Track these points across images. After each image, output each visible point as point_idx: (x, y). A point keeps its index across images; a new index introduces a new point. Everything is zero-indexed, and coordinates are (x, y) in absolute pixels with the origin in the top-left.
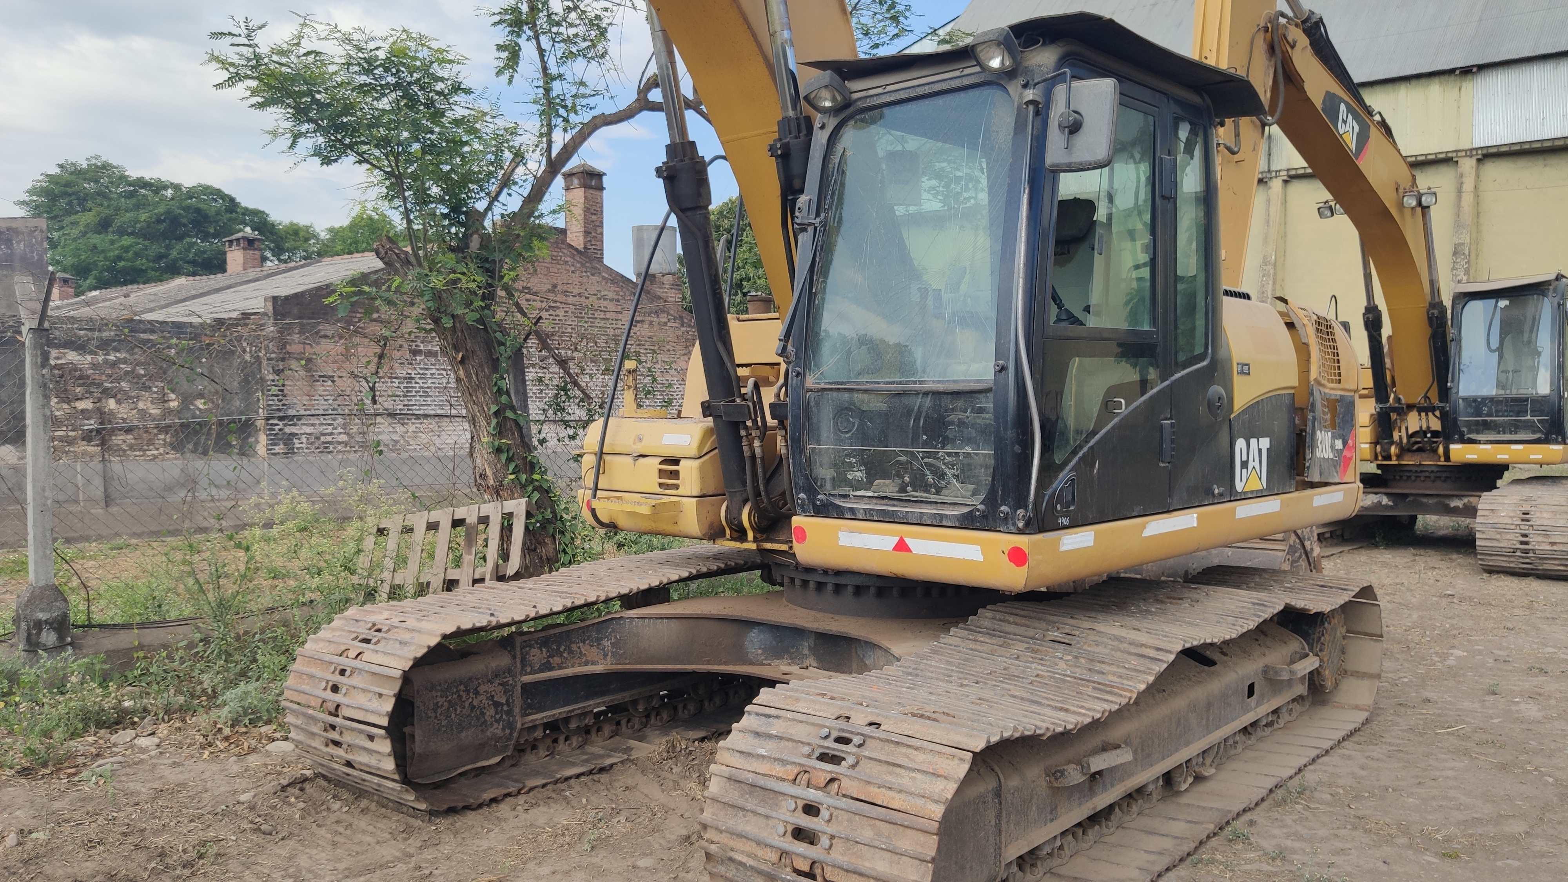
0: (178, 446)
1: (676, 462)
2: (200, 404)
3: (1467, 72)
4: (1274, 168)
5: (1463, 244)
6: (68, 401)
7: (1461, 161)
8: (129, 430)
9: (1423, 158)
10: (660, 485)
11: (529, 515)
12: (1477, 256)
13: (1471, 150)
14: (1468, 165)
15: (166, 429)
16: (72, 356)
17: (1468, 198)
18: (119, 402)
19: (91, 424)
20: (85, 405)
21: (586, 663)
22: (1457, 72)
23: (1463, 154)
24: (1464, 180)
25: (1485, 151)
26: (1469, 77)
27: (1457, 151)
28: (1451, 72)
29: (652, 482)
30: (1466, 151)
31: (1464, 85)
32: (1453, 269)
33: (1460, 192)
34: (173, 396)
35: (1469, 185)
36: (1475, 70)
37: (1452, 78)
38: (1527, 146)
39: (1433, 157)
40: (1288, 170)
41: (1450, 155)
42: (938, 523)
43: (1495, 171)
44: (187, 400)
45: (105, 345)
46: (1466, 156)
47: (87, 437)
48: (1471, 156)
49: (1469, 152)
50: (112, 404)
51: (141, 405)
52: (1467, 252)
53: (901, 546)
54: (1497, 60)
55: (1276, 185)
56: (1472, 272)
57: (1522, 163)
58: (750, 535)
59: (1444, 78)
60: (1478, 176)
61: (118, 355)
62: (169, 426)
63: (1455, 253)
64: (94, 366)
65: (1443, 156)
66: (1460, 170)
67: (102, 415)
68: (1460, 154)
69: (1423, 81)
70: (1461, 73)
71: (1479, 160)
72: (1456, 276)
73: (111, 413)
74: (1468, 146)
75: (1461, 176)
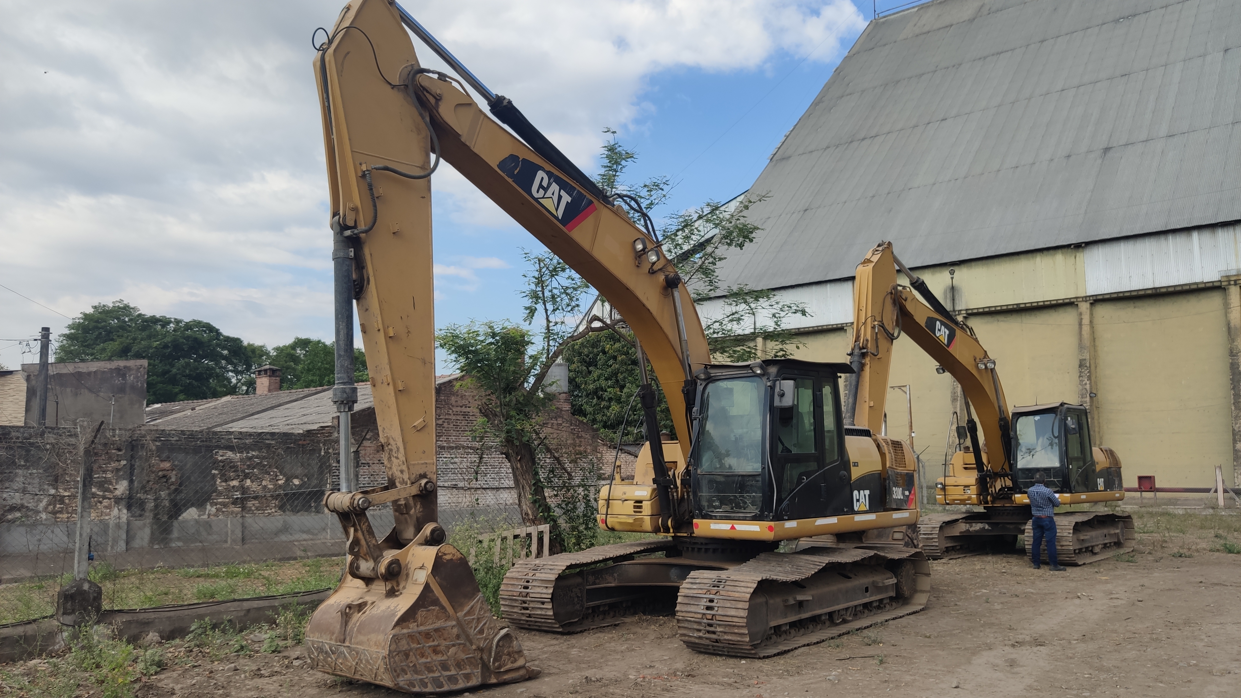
0: (282, 508)
1: (641, 502)
2: (296, 482)
3: (1079, 246)
4: (957, 308)
5: (1085, 359)
6: (226, 481)
7: (1080, 304)
8: (256, 498)
9: (1055, 302)
10: (635, 512)
11: (550, 532)
12: (1096, 367)
13: (1086, 297)
14: (1084, 307)
15: (274, 497)
16: (230, 454)
17: (1086, 329)
18: (252, 482)
19: (238, 495)
20: (235, 483)
21: (608, 583)
22: (1072, 247)
23: (1081, 299)
24: (1083, 317)
25: (1095, 298)
26: (1081, 250)
27: (1076, 298)
28: (1068, 246)
29: (631, 510)
30: (1083, 297)
31: (1078, 255)
32: (1080, 376)
33: (1080, 324)
34: (281, 477)
35: (1086, 320)
36: (1083, 245)
37: (1070, 250)
38: (1121, 295)
39: (1061, 301)
40: (967, 310)
41: (1072, 300)
42: (745, 519)
43: (1102, 311)
44: (288, 479)
45: (247, 448)
46: (1083, 301)
47: (235, 502)
48: (1086, 301)
49: (1085, 299)
50: (249, 482)
51: (264, 483)
52: (1088, 365)
53: (733, 528)
54: (1097, 239)
56: (1093, 378)
57: (1120, 305)
58: (671, 530)
59: (1065, 250)
60: (1091, 314)
61: (254, 453)
62: (279, 495)
63: (1081, 366)
64: (241, 460)
65: (1068, 301)
66: (1080, 310)
67: (244, 490)
68: (1079, 300)
69: (1051, 252)
70: (1075, 247)
71: (1091, 304)
72: (1082, 381)
73: (248, 488)
74: (1083, 295)
75: (1081, 314)
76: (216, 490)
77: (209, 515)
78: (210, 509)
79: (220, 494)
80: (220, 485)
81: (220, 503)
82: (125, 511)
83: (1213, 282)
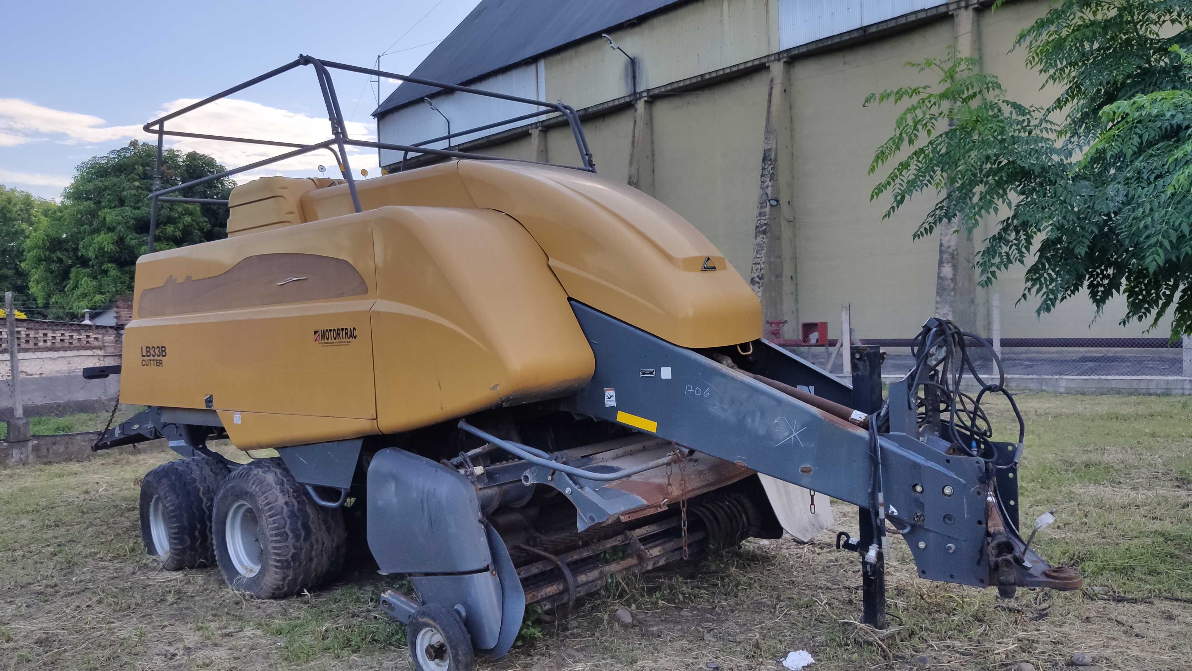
5: (773, 150)
7: (772, 66)
9: (743, 66)
12: (789, 159)
13: (779, 53)
14: (777, 69)
17: (778, 101)
23: (772, 58)
24: (774, 84)
25: (791, 53)
27: (768, 56)
30: (775, 55)
32: (762, 176)
33: (770, 97)
35: (778, 89)
38: (821, 44)
39: (751, 64)
40: (648, 91)
41: (764, 60)
43: (804, 72)
46: (775, 60)
48: (779, 60)
49: (778, 56)
52: (773, 158)
55: (640, 105)
60: (787, 79)
63: (764, 160)
65: (757, 62)
66: (771, 75)
68: (770, 59)
71: (786, 64)
74: (778, 51)
75: (772, 81)
83: (937, 7)
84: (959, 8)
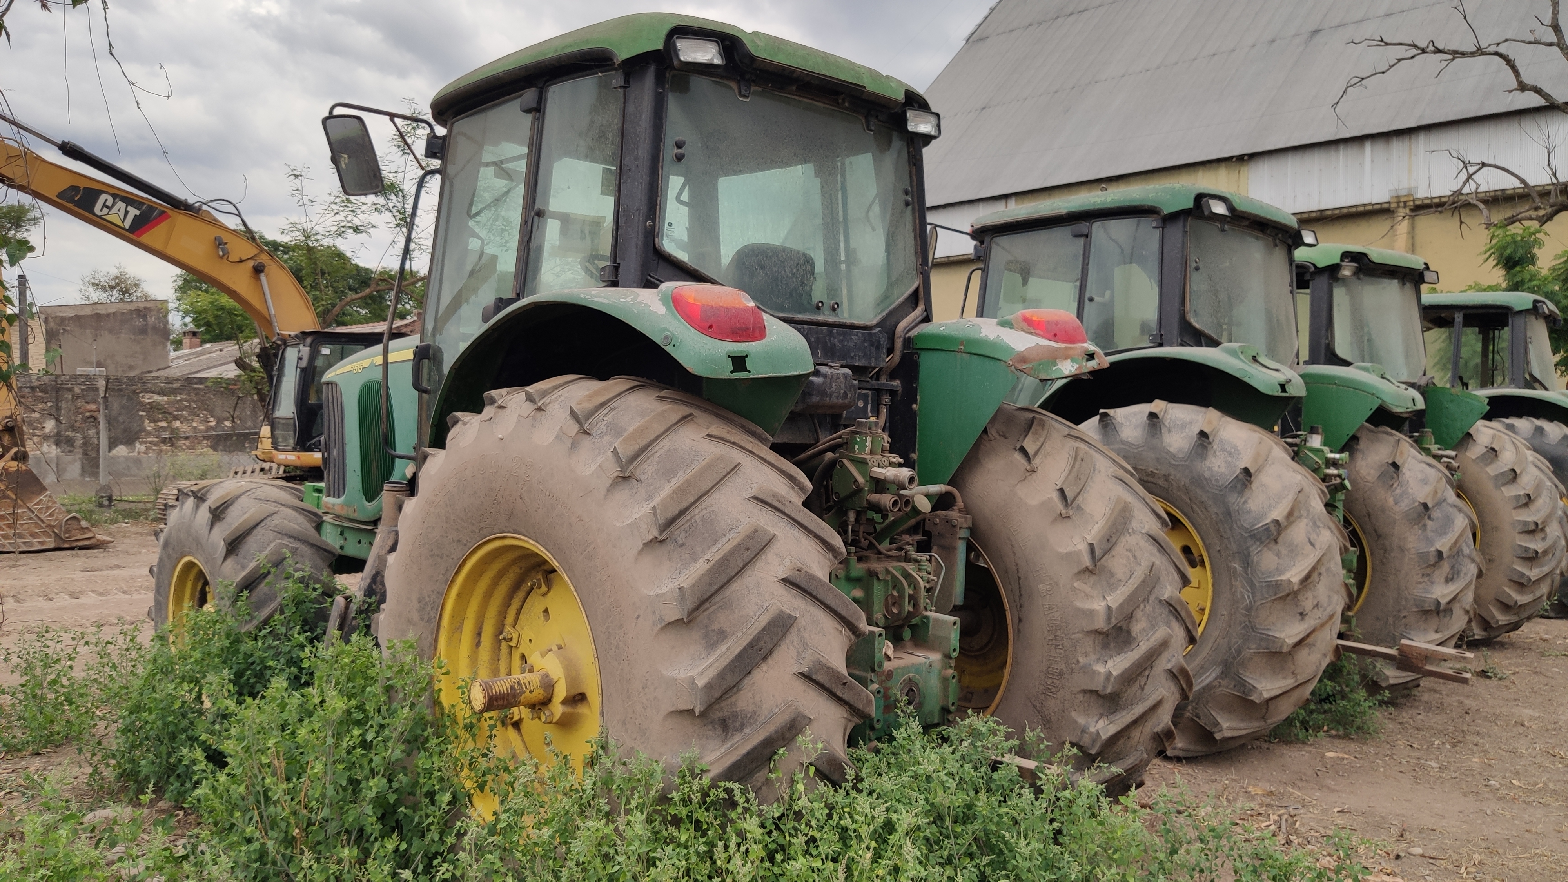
0: (214, 448)
2: (228, 424)
3: (1241, 160)
6: (155, 421)
8: (186, 438)
15: (208, 438)
16: (157, 398)
18: (182, 423)
19: (166, 435)
20: (164, 424)
26: (1245, 163)
28: (1229, 160)
31: (1242, 169)
34: (212, 419)
36: (1247, 157)
37: (1231, 164)
44: (220, 421)
45: (174, 392)
47: (164, 441)
50: (177, 424)
51: (195, 424)
54: (1261, 150)
59: (1228, 163)
61: (182, 396)
62: (210, 436)
64: (168, 403)
67: (173, 431)
70: (1237, 159)
73: (177, 428)
76: (144, 430)
77: (139, 453)
78: (139, 447)
79: (149, 434)
80: (149, 426)
81: (151, 442)
82: (54, 447)
83: (1381, 204)
84: (1399, 207)
